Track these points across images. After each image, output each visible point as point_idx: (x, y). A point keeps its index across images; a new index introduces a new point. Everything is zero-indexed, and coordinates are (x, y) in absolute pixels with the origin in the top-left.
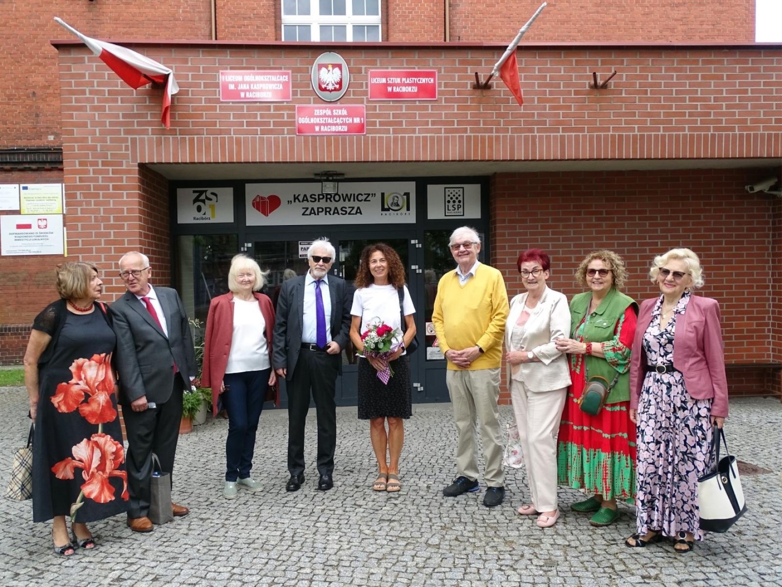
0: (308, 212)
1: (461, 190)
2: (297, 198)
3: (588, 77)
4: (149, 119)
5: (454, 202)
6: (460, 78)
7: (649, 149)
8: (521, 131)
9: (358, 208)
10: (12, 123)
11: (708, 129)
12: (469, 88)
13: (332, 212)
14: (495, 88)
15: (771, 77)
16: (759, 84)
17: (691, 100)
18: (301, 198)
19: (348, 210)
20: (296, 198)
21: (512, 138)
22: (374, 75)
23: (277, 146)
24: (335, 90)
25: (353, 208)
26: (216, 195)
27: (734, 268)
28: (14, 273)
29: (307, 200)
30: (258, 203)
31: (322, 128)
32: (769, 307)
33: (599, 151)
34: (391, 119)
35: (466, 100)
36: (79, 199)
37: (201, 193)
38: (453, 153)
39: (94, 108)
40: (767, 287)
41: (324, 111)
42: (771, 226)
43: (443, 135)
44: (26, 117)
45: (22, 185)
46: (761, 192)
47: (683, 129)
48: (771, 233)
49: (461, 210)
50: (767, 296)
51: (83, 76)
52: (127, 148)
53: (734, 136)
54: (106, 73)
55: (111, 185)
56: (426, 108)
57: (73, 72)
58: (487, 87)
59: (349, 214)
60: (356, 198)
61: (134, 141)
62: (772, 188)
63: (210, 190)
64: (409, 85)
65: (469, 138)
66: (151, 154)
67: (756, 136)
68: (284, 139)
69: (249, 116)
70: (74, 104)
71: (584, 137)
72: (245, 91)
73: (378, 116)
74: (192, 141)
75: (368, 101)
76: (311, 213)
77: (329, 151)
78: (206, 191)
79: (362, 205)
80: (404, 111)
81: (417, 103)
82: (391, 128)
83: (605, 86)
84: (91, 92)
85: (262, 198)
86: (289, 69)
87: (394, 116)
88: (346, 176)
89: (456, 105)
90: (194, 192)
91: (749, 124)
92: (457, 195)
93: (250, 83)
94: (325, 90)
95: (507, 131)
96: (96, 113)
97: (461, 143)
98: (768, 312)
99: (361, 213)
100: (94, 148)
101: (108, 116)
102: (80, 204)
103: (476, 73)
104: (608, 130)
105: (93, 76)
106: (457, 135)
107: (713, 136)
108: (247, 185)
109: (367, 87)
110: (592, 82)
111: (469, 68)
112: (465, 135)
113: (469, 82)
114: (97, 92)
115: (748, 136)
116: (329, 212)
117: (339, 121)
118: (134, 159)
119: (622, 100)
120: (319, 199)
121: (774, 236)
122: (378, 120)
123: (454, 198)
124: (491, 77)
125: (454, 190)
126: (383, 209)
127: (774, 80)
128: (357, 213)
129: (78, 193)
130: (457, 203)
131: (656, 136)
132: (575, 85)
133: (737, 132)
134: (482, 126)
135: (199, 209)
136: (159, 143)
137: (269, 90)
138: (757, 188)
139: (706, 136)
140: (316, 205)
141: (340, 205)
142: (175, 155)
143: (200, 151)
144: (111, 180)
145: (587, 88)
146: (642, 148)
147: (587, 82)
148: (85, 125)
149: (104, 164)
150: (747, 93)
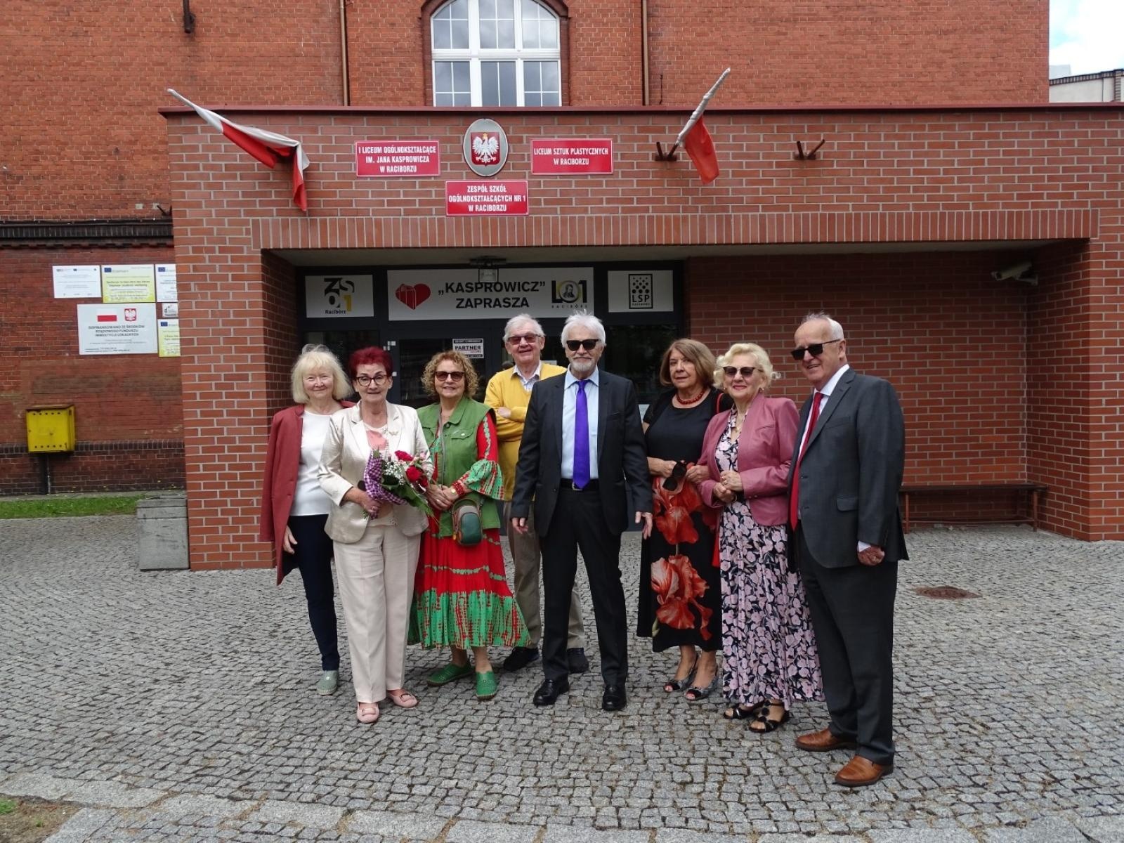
0: (463, 304)
1: (649, 277)
2: (450, 287)
3: (791, 147)
4: (273, 198)
5: (641, 291)
6: (640, 148)
7: (866, 231)
8: (713, 210)
9: (524, 299)
10: (90, 187)
11: (937, 207)
12: (650, 160)
13: (492, 304)
14: (681, 160)
15: (1012, 144)
16: (997, 153)
17: (916, 172)
18: (454, 287)
19: (512, 302)
20: (448, 287)
21: (702, 219)
22: (538, 145)
23: (424, 228)
24: (492, 162)
25: (518, 299)
26: (351, 283)
27: (980, 371)
28: (96, 377)
29: (462, 290)
30: (403, 294)
31: (477, 207)
32: (1024, 417)
33: (806, 233)
34: (559, 197)
35: (646, 174)
36: (193, 291)
37: (334, 281)
38: (633, 236)
39: (210, 186)
40: (1021, 393)
41: (479, 188)
42: (1025, 320)
43: (620, 215)
44: (107, 180)
45: (104, 267)
46: (1011, 278)
47: (907, 207)
48: (1025, 328)
49: (649, 301)
50: (1021, 404)
51: (195, 148)
52: (248, 232)
53: (968, 215)
54: (223, 145)
55: (230, 274)
56: (600, 184)
57: (184, 143)
58: (672, 158)
59: (514, 306)
60: (521, 287)
61: (256, 223)
62: (1024, 275)
63: (345, 278)
64: (578, 156)
65: (651, 218)
66: (276, 239)
67: (994, 214)
68: (432, 221)
69: (391, 194)
70: (185, 181)
71: (789, 217)
72: (385, 165)
73: (543, 193)
74: (324, 223)
75: (531, 176)
76: (467, 306)
77: (485, 235)
78: (340, 279)
79: (530, 296)
80: (573, 188)
81: (589, 178)
82: (558, 207)
83: (812, 156)
84: (205, 167)
85: (408, 288)
86: (436, 138)
87: (562, 193)
88: (508, 262)
89: (635, 180)
90: (326, 280)
91: (986, 201)
92: (644, 284)
93: (391, 155)
94: (480, 163)
95: (696, 210)
96: (212, 191)
97: (642, 225)
98: (1022, 423)
99: (527, 305)
100: (210, 232)
101: (225, 194)
102: (194, 296)
103: (658, 143)
104: (817, 208)
105: (206, 148)
106: (637, 215)
107: (943, 215)
108: (390, 273)
109: (529, 159)
110: (797, 152)
111: (650, 135)
112: (646, 215)
113: (651, 153)
114: (212, 167)
115: (985, 215)
116: (489, 304)
117: (496, 199)
118: (257, 245)
119: (834, 173)
120: (477, 288)
121: (1028, 332)
122: (542, 198)
123: (641, 288)
124: (675, 147)
125: (640, 277)
126: (555, 300)
127: (1016, 148)
128: (522, 305)
129: (192, 283)
130: (644, 293)
131: (875, 216)
132: (776, 156)
133: (971, 210)
134: (666, 204)
135: (332, 301)
136: (285, 226)
137: (413, 164)
138: (1005, 276)
139: (934, 215)
140: (473, 296)
141: (502, 295)
142: (305, 240)
143: (333, 234)
144: (231, 268)
145: (792, 159)
146: (857, 229)
147: (791, 152)
148: (199, 205)
149: (222, 250)
150: (983, 164)
